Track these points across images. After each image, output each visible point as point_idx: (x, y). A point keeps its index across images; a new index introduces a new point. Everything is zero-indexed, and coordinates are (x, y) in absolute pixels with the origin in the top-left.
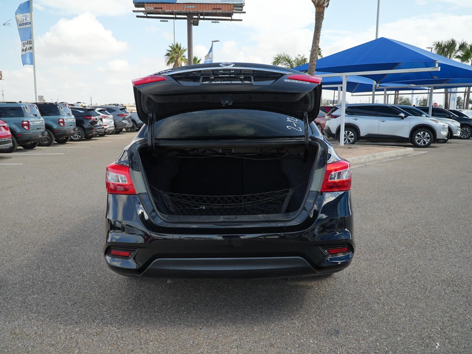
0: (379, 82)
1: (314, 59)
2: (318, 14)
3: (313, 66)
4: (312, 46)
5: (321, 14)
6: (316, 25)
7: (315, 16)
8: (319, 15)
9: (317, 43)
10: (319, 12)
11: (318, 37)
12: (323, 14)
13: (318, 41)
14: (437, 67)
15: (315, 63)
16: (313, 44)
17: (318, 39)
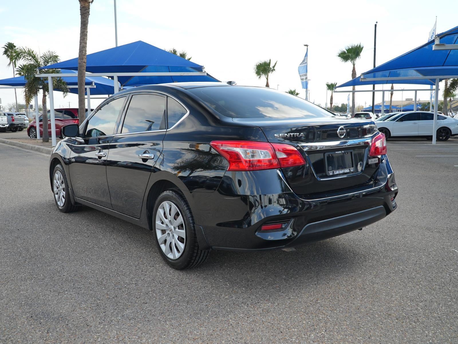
0: (123, 85)
1: (84, 57)
2: (83, 9)
3: (84, 64)
4: (80, 42)
5: (86, 9)
6: (83, 20)
7: (80, 11)
8: (85, 10)
9: (85, 40)
10: (85, 7)
11: (86, 33)
12: (89, 10)
13: (86, 37)
14: (204, 72)
15: (85, 60)
16: (81, 40)
17: (86, 35)
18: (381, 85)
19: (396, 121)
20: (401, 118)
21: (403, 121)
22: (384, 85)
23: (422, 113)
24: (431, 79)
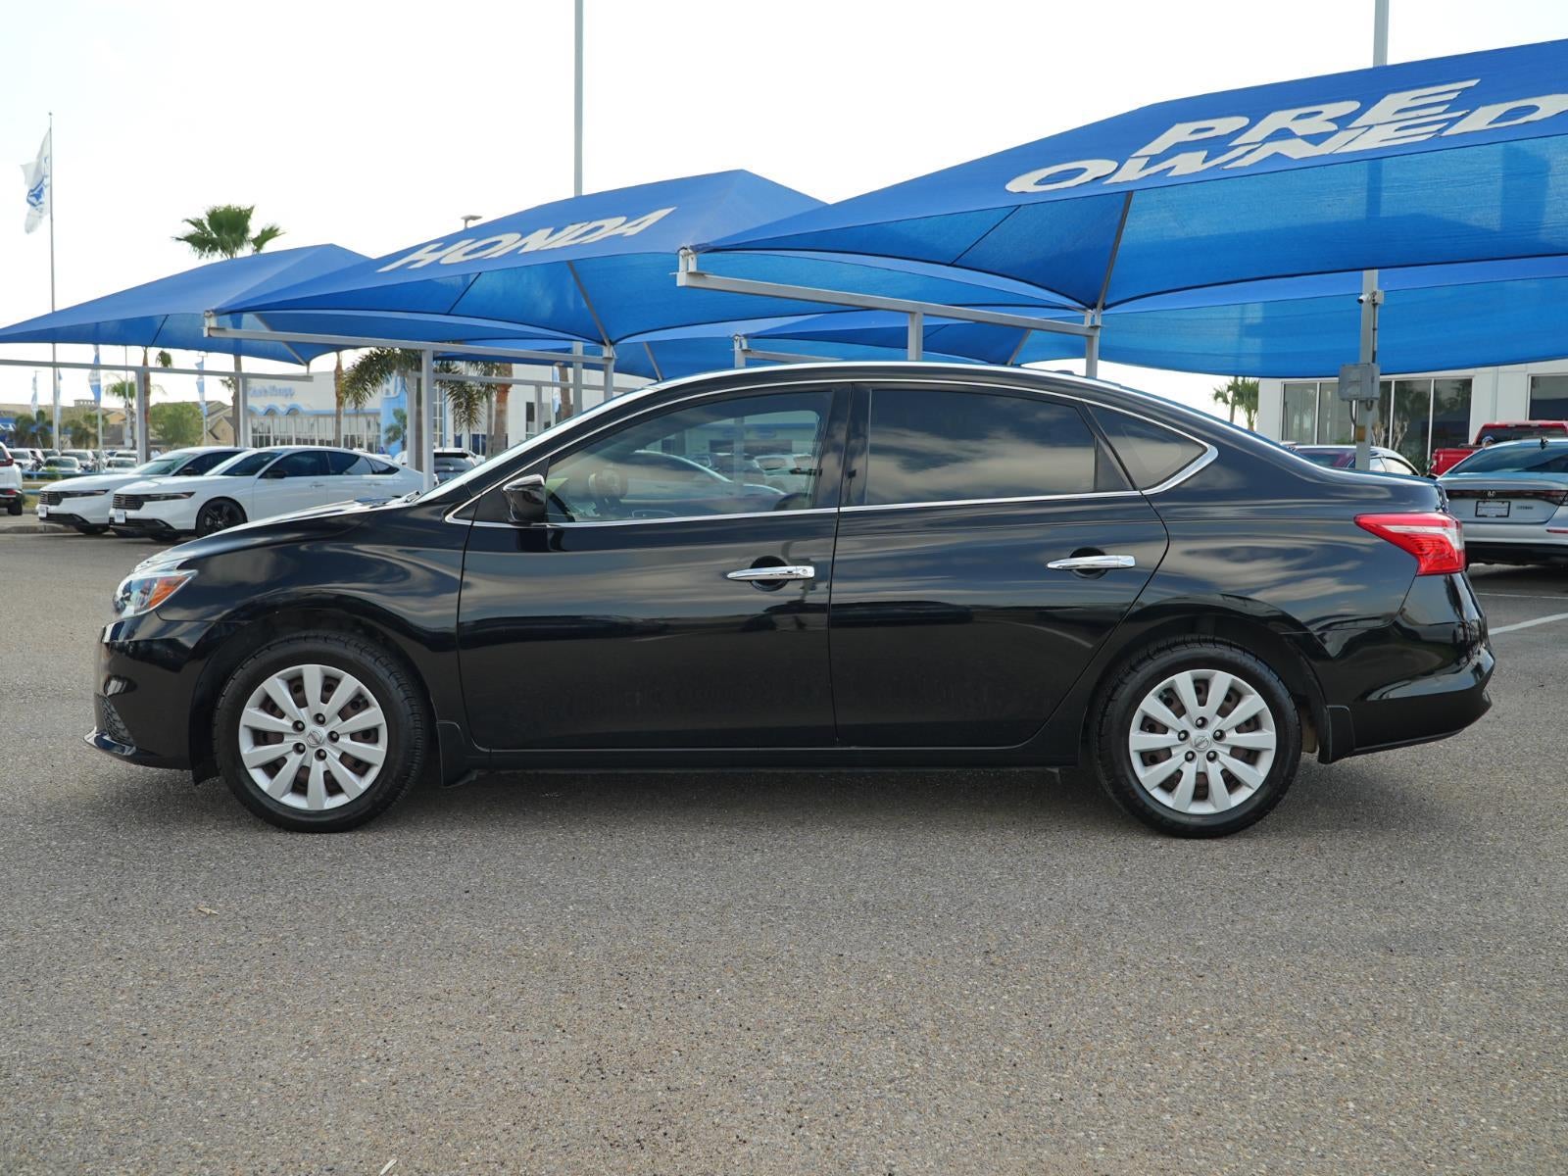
18: (120, 349)
19: (260, 477)
20: (272, 466)
21: (282, 477)
22: (129, 348)
23: (330, 452)
24: (289, 344)
